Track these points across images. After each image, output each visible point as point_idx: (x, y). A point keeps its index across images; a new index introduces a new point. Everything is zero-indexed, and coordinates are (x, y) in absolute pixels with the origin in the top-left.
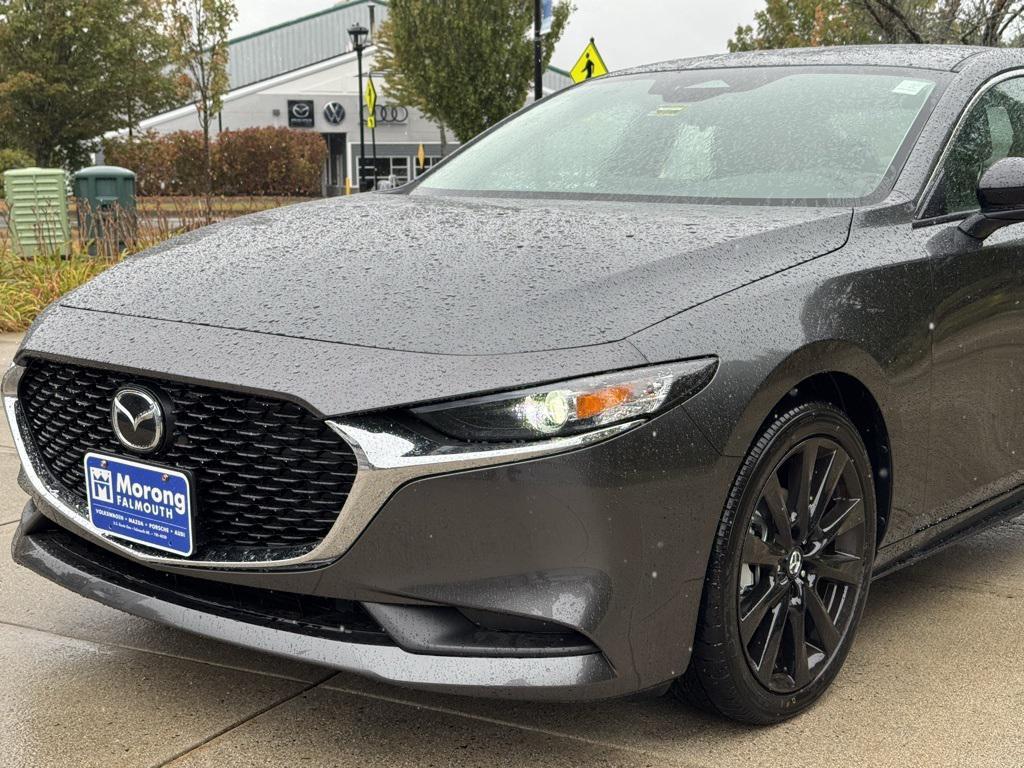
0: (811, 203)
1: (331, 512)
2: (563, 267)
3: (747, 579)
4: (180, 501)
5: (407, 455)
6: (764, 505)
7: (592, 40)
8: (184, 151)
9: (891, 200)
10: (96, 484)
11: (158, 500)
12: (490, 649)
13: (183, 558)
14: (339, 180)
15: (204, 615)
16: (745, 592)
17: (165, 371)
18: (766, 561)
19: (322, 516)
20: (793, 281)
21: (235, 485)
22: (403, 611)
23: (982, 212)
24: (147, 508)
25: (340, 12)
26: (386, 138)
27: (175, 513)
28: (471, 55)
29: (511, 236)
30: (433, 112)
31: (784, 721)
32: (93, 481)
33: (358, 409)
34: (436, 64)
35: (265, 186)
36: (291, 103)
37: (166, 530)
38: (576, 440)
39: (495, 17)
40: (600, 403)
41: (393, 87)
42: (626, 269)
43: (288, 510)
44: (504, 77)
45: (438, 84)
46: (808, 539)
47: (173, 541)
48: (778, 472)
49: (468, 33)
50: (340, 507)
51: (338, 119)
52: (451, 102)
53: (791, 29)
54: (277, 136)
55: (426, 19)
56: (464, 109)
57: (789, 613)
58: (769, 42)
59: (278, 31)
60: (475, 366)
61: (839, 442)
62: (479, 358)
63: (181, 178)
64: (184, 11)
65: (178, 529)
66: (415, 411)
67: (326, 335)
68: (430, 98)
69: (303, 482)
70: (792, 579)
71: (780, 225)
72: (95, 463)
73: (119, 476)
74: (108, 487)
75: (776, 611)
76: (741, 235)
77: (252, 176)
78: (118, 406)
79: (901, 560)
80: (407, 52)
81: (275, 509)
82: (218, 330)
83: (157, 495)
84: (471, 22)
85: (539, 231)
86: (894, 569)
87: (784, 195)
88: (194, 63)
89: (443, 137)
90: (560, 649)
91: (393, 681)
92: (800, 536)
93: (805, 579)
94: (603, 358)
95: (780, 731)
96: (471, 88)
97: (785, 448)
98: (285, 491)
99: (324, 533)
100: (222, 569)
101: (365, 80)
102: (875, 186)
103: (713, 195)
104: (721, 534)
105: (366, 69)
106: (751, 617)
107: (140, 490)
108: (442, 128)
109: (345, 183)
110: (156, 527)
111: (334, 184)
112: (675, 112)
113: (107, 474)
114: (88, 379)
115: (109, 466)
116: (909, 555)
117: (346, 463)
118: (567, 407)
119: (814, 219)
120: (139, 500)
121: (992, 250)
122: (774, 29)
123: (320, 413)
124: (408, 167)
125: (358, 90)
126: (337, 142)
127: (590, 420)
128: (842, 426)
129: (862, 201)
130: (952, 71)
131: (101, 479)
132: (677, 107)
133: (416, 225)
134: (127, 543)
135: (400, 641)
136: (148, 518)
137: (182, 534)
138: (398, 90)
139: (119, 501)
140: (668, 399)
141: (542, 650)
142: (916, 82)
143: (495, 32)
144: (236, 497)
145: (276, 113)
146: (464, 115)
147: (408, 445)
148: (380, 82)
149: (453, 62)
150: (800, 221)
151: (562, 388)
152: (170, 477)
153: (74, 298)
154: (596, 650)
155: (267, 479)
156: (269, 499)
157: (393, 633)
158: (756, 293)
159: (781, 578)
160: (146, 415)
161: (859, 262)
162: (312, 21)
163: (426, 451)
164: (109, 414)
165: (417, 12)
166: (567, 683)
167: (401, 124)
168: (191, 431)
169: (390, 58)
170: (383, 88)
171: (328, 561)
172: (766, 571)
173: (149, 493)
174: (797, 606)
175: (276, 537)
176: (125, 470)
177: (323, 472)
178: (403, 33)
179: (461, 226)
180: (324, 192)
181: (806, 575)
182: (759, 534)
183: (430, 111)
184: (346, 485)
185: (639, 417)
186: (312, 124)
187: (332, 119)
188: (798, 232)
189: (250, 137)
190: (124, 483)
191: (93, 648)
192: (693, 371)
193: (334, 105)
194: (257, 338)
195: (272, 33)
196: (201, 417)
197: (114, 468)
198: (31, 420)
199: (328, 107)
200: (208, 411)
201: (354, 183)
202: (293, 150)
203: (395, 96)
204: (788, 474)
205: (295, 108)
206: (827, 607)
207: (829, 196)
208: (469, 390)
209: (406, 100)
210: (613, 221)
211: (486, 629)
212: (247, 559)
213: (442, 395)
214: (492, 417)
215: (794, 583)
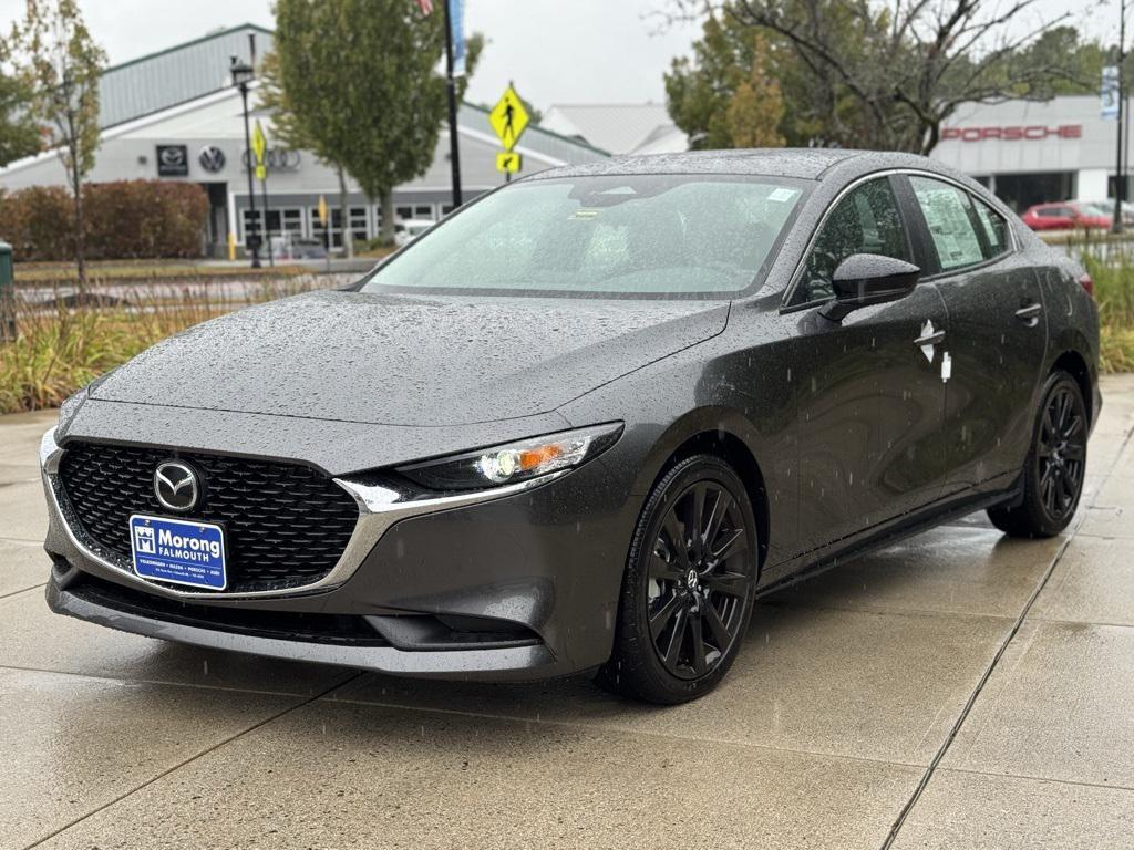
0: (700, 296)
1: (338, 550)
2: (505, 357)
3: (654, 591)
4: (215, 547)
5: (395, 502)
6: (665, 534)
7: (511, 84)
8: (39, 210)
9: (763, 293)
10: (140, 540)
11: (196, 548)
12: (462, 645)
13: (219, 591)
14: (221, 236)
15: (235, 635)
16: (654, 602)
17: (201, 447)
18: (669, 575)
19: (330, 552)
20: (681, 361)
21: (259, 532)
22: (395, 620)
23: (837, 298)
24: (187, 555)
25: (214, 41)
26: (278, 187)
27: (210, 557)
28: (373, 93)
29: (462, 332)
30: (331, 158)
31: (687, 702)
32: (137, 537)
33: (357, 469)
34: (334, 104)
35: (137, 248)
36: (160, 149)
37: (203, 571)
38: (522, 486)
39: (399, 51)
40: (539, 459)
41: (281, 129)
42: (553, 356)
43: (302, 549)
44: (412, 119)
45: (337, 128)
46: (703, 560)
47: (209, 579)
48: (675, 508)
49: (368, 69)
50: (345, 544)
51: (217, 166)
52: (352, 148)
53: (732, 60)
54: (149, 190)
55: (320, 52)
56: (368, 154)
57: (689, 619)
58: (708, 74)
59: (141, 65)
60: (444, 434)
61: (722, 485)
62: (447, 428)
63: (35, 241)
64: (46, 57)
65: (214, 570)
66: (399, 469)
67: (327, 415)
68: (327, 143)
69: (315, 526)
70: (690, 592)
71: (672, 317)
72: (140, 523)
73: (161, 531)
74: (151, 541)
75: (679, 615)
76: (641, 326)
77: (119, 236)
78: (159, 475)
79: (783, 581)
80: (298, 90)
81: (293, 549)
82: (238, 414)
83: (195, 544)
84: (373, 57)
85: (484, 327)
86: (776, 588)
87: (680, 290)
88: (61, 116)
89: (343, 186)
90: (514, 642)
91: (391, 672)
92: (695, 557)
93: (702, 593)
94: (539, 425)
95: (685, 708)
96: (375, 132)
97: (679, 489)
98: (301, 534)
99: (332, 566)
100: (250, 598)
101: (252, 120)
102: (751, 281)
103: (623, 290)
104: (632, 555)
105: (250, 107)
106: (657, 620)
107: (179, 542)
108: (340, 175)
109: (227, 239)
110: (194, 570)
111: (215, 241)
112: (591, 216)
113: (149, 531)
114: (130, 457)
115: (151, 524)
116: (790, 578)
117: (350, 510)
118: (513, 462)
119: (699, 310)
120: (179, 549)
121: (848, 328)
122: (712, 60)
123: (328, 473)
124: (302, 219)
125: (243, 130)
126: (217, 192)
127: (530, 471)
128: (726, 471)
129: (740, 294)
130: (816, 179)
131: (145, 535)
132: (593, 212)
133: (383, 323)
134: (168, 585)
135: (393, 641)
136: (185, 563)
137: (217, 573)
138: (287, 131)
139: (161, 551)
140: (587, 454)
141: (501, 643)
142: (787, 191)
143: (400, 68)
144: (260, 541)
145: (143, 160)
146: (368, 161)
147: (396, 495)
148: (267, 122)
149: (353, 102)
150: (688, 314)
151: (510, 449)
152: (206, 529)
153: (101, 392)
154: (541, 641)
155: (285, 525)
156: (287, 541)
157: (388, 637)
158: (653, 372)
159: (683, 591)
160: (183, 482)
161: (734, 344)
162: (181, 52)
163: (409, 498)
164: (152, 484)
165: (308, 46)
166: (521, 666)
167: (292, 170)
168: (222, 492)
169: (276, 95)
170: (270, 130)
171: (337, 586)
172: (670, 584)
173: (188, 543)
174: (695, 613)
175: (293, 570)
176: (166, 527)
177: (330, 519)
178: (293, 69)
179: (420, 323)
180: (204, 252)
181: (703, 589)
182: (663, 557)
183: (327, 155)
184: (351, 527)
185: (566, 468)
186: (186, 173)
187: (209, 166)
188: (687, 322)
189: (118, 191)
190: (165, 537)
191: (121, 684)
192: (605, 433)
193: (212, 150)
194: (271, 419)
195: (134, 67)
196: (231, 481)
197: (156, 526)
198: (71, 494)
199: (205, 154)
200: (236, 477)
201: (239, 239)
202: (169, 206)
203: (284, 139)
204: (684, 509)
205: (165, 155)
206: (720, 614)
207: (715, 290)
208: (440, 452)
209: (297, 143)
210: (542, 316)
211: (458, 631)
212: (271, 589)
213: (420, 456)
214: (457, 472)
215: (693, 596)
